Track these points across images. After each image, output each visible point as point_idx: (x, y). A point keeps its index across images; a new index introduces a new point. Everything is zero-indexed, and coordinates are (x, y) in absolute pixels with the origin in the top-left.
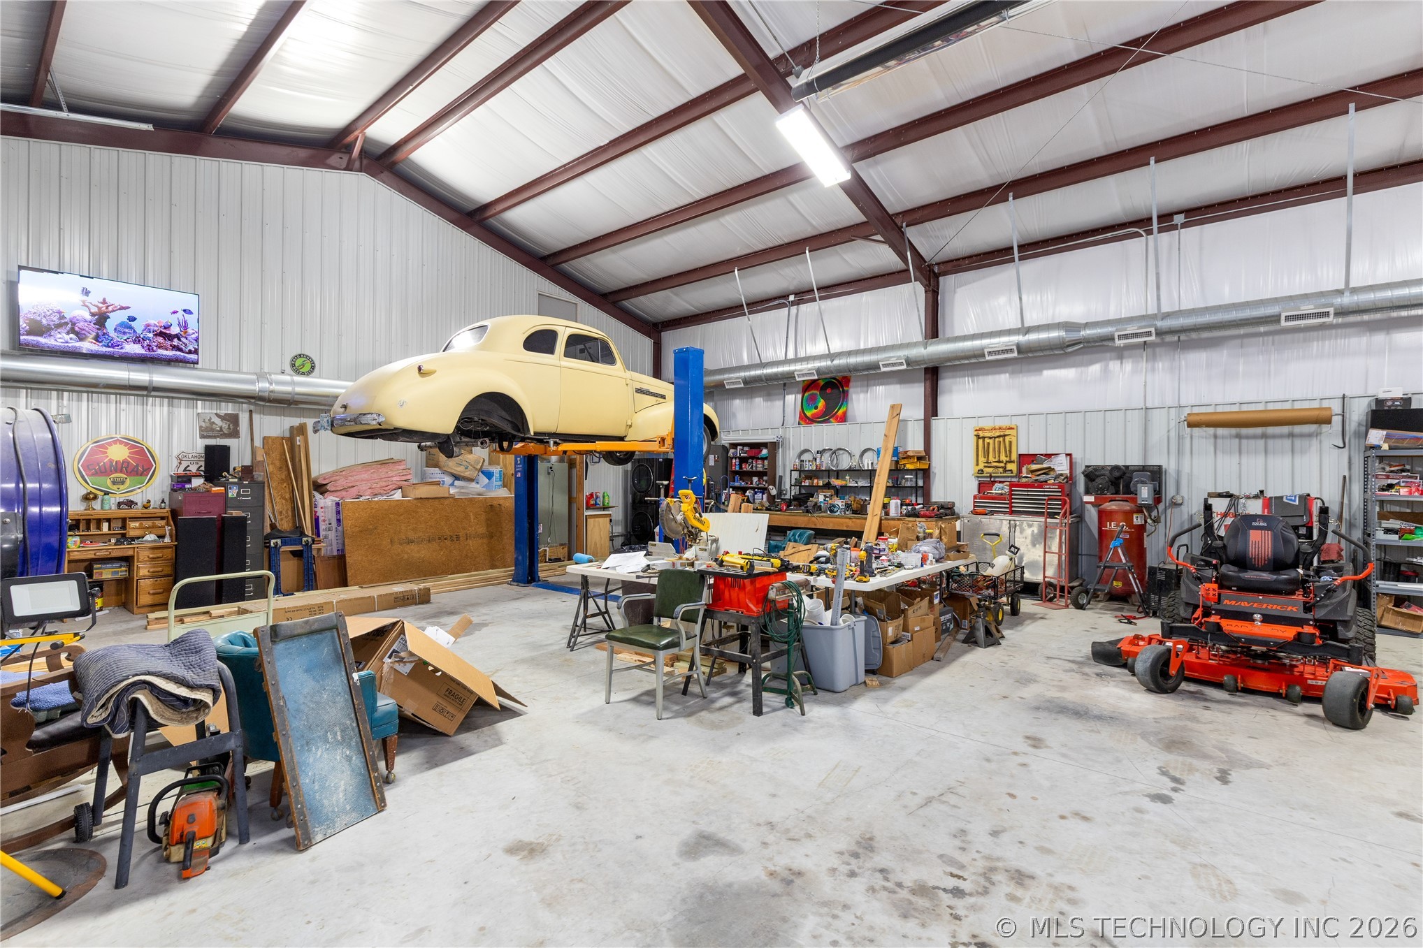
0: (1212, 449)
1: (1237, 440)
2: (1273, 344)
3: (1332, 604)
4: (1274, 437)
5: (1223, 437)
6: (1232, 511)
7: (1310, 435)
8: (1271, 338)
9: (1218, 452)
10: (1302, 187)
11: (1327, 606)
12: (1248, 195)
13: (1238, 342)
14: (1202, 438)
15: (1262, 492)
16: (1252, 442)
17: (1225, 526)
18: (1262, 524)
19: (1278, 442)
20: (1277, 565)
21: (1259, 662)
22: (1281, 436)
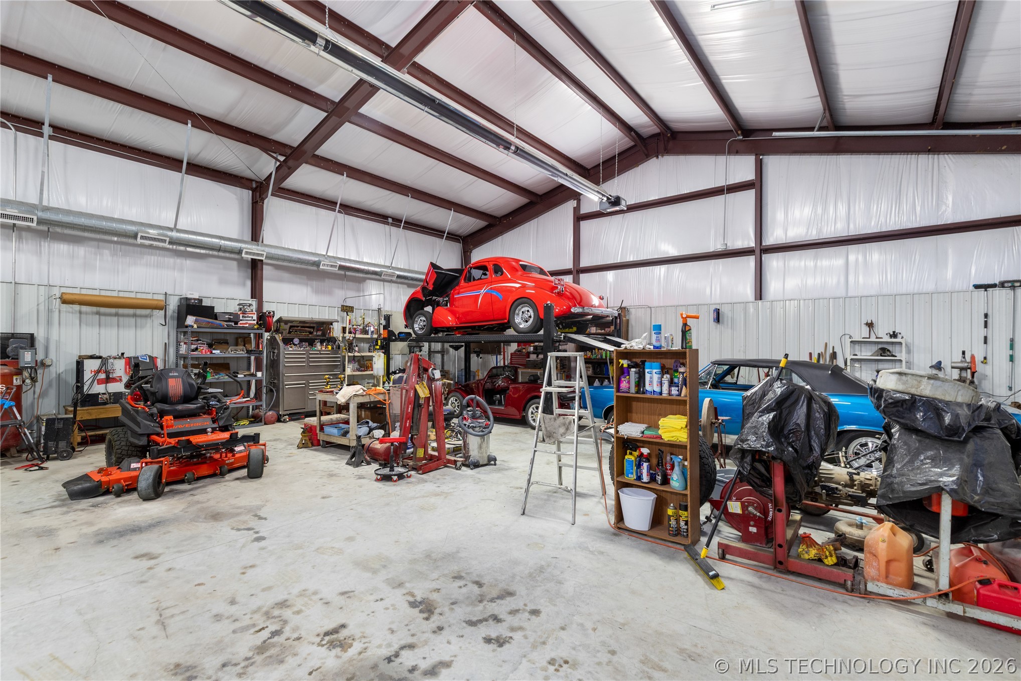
0: (78, 322)
1: (98, 316)
2: (121, 251)
3: (225, 416)
4: (123, 315)
5: (86, 313)
6: (103, 368)
7: (146, 316)
8: (119, 246)
9: (82, 324)
10: (139, 150)
11: (223, 418)
12: (104, 138)
13: (96, 243)
14: (69, 312)
15: (123, 354)
16: (109, 318)
17: (98, 380)
18: (175, 374)
19: (127, 320)
20: (187, 399)
21: (195, 460)
22: (128, 316)
